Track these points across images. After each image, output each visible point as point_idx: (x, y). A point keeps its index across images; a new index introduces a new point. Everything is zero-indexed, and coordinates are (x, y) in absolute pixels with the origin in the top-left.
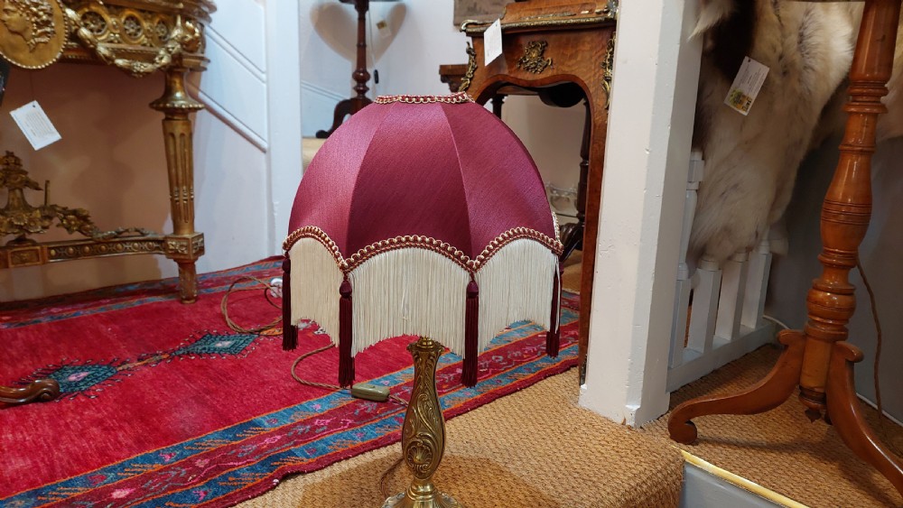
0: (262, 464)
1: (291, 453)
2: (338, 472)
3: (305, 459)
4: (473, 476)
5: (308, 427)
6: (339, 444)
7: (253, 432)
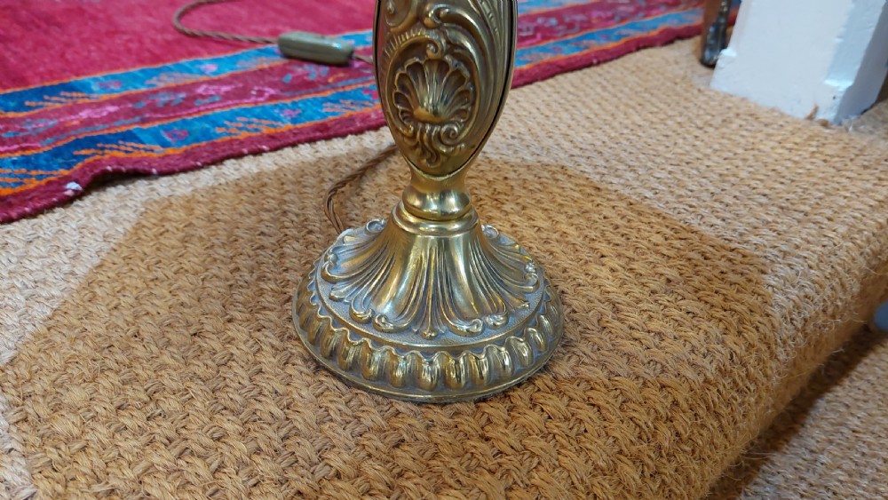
0: (57, 153)
1: (128, 136)
2: (232, 178)
3: (158, 148)
4: (539, 196)
5: (182, 95)
6: (241, 125)
7: (63, 100)
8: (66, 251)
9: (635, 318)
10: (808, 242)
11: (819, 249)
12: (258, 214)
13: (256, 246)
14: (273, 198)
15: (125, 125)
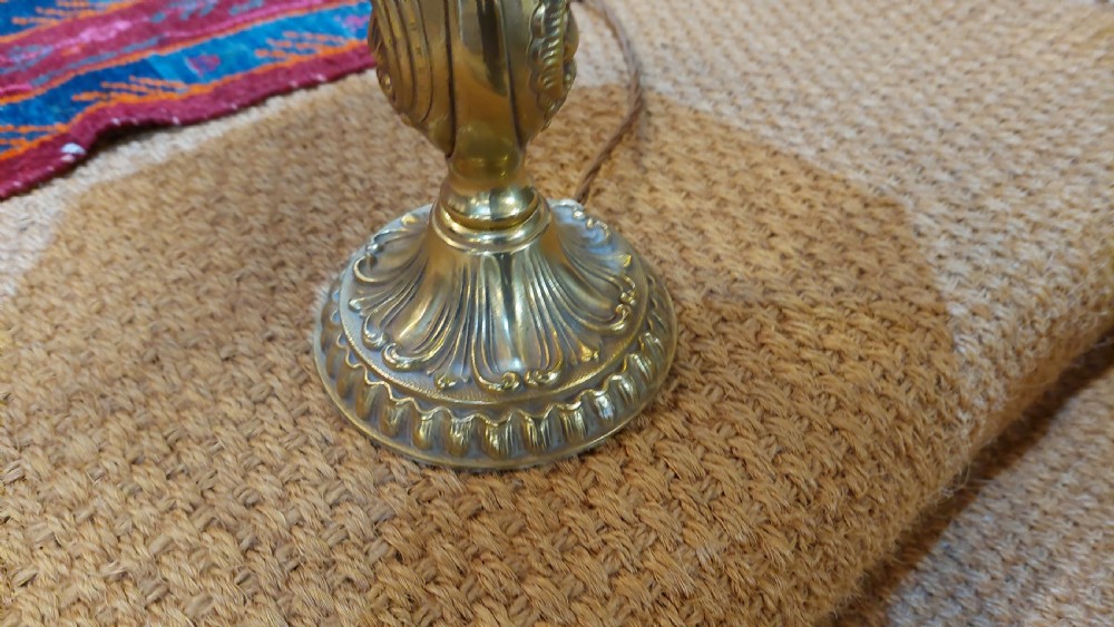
0: (51, 98)
1: (143, 69)
2: (278, 124)
3: (180, 86)
6: (289, 45)
7: (60, 13)
8: (68, 242)
9: (806, 329)
10: (1072, 206)
11: (1086, 216)
12: (310, 180)
13: (307, 228)
14: (331, 156)
15: (138, 51)
